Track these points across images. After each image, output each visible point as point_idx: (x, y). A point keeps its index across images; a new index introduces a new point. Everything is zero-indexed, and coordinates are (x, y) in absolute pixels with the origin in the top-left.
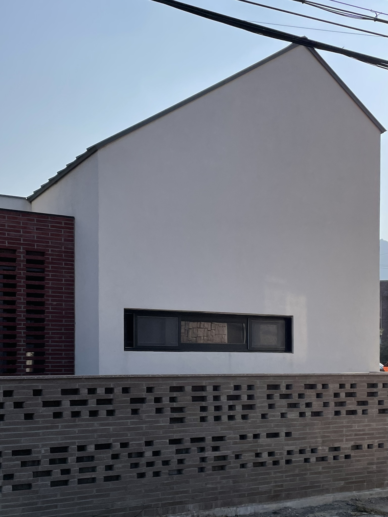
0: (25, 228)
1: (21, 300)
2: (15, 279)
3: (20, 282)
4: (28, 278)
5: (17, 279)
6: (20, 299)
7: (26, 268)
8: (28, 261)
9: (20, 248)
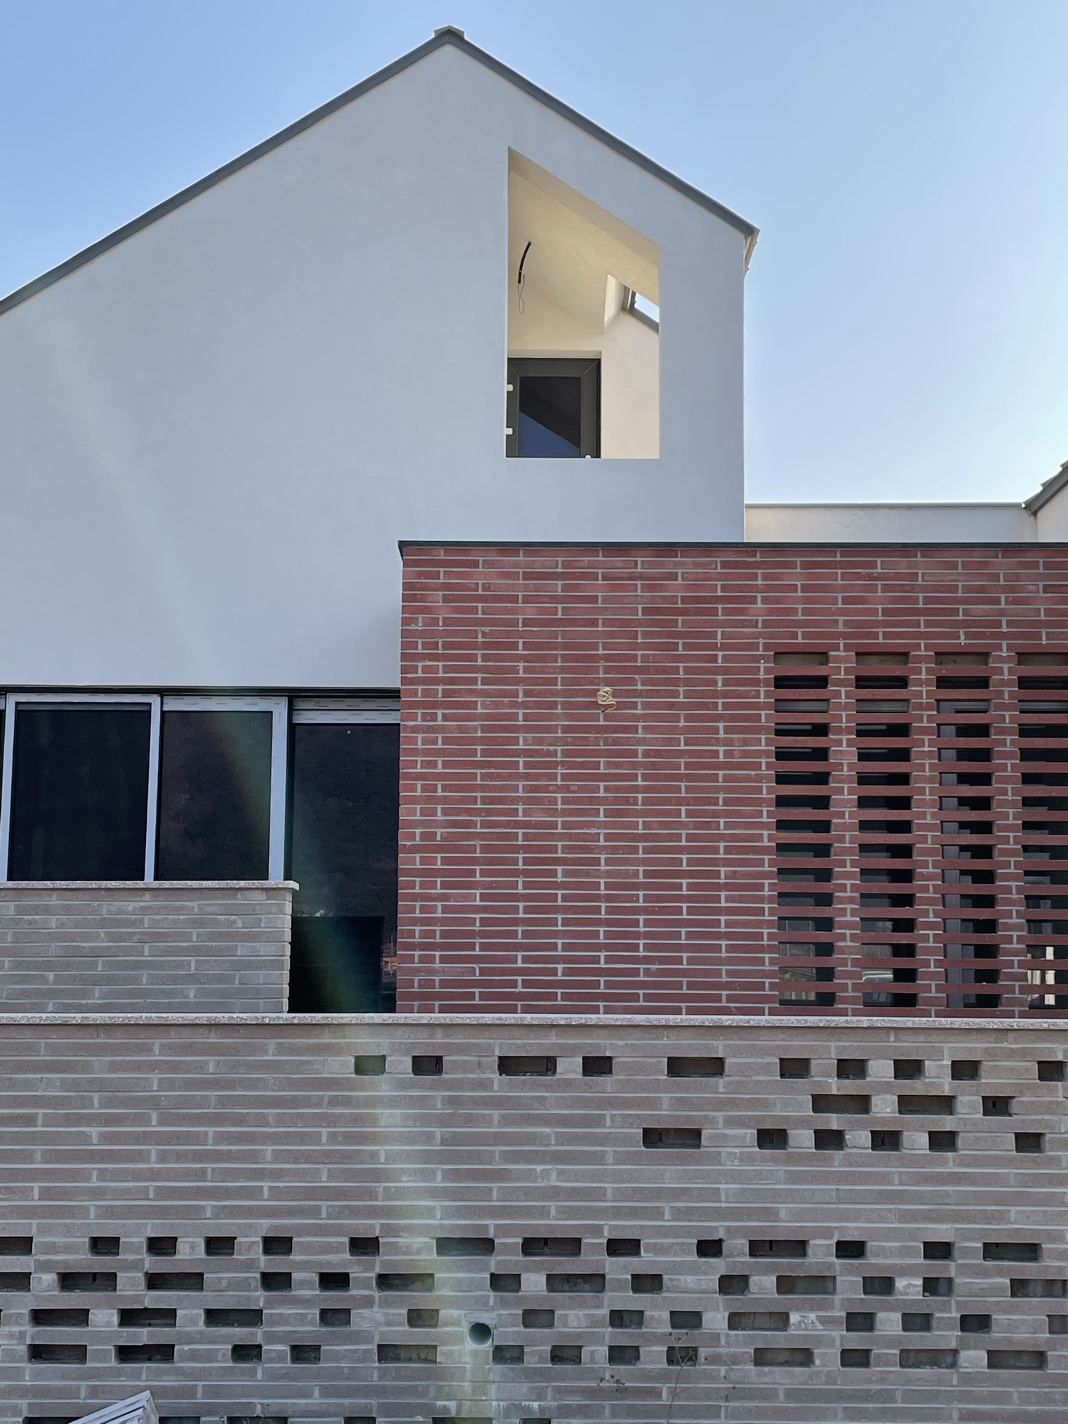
0: (1012, 589)
1: (1007, 795)
2: (987, 735)
3: (1003, 743)
4: (1025, 731)
5: (995, 735)
6: (1005, 792)
7: (1019, 701)
8: (1024, 683)
9: (999, 648)
